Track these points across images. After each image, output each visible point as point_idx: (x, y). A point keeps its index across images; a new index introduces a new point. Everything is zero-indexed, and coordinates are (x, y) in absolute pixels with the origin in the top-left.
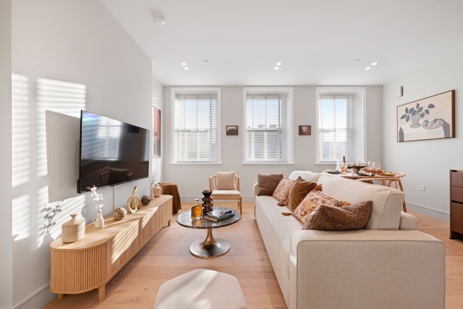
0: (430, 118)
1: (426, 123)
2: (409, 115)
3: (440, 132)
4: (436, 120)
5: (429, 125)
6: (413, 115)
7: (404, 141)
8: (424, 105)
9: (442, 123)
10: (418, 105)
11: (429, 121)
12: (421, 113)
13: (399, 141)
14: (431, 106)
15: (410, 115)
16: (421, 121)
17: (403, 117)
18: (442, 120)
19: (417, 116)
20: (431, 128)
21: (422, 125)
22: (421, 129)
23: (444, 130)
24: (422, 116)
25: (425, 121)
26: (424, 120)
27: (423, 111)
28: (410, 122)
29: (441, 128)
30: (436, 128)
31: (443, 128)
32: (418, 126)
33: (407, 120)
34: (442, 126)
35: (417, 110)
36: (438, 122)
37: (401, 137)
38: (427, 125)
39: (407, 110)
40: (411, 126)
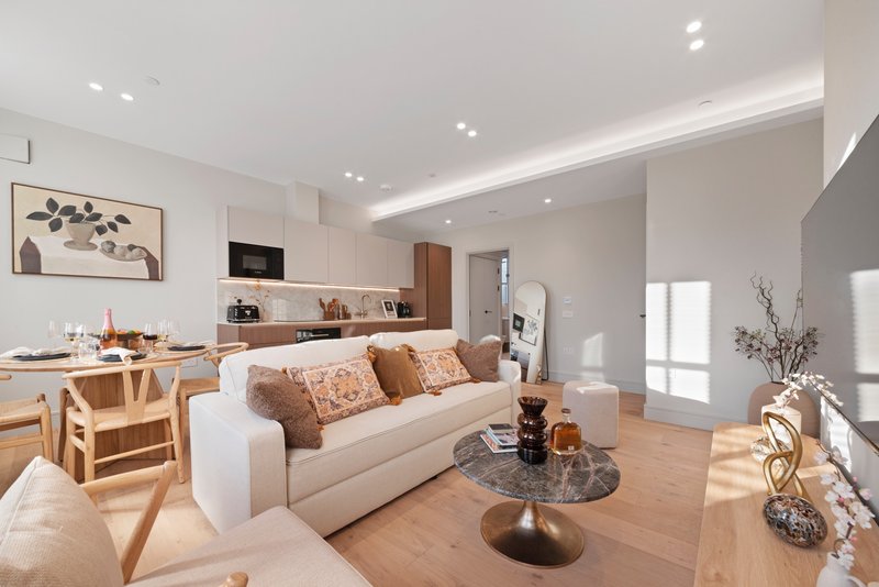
0: (122, 237)
1: (109, 246)
2: (59, 219)
3: (141, 268)
4: (131, 247)
5: (117, 250)
6: (71, 221)
7: (39, 273)
8: (108, 213)
9: (146, 255)
10: (88, 207)
11: (116, 244)
12: (97, 223)
13: (18, 268)
14: (122, 219)
15: (65, 219)
16: (97, 240)
17: (36, 216)
18: (143, 249)
19: (87, 227)
20: (122, 258)
21: (100, 247)
22: (96, 256)
23: (149, 268)
24: (101, 230)
25: (108, 242)
26: (105, 240)
27: (103, 221)
28: (65, 233)
29: (143, 262)
30: (132, 260)
31: (147, 263)
32: (86, 247)
33: (55, 226)
34: (145, 259)
35: (87, 215)
36: (135, 251)
37: (30, 262)
38: (112, 251)
39: (52, 204)
40: (67, 244)
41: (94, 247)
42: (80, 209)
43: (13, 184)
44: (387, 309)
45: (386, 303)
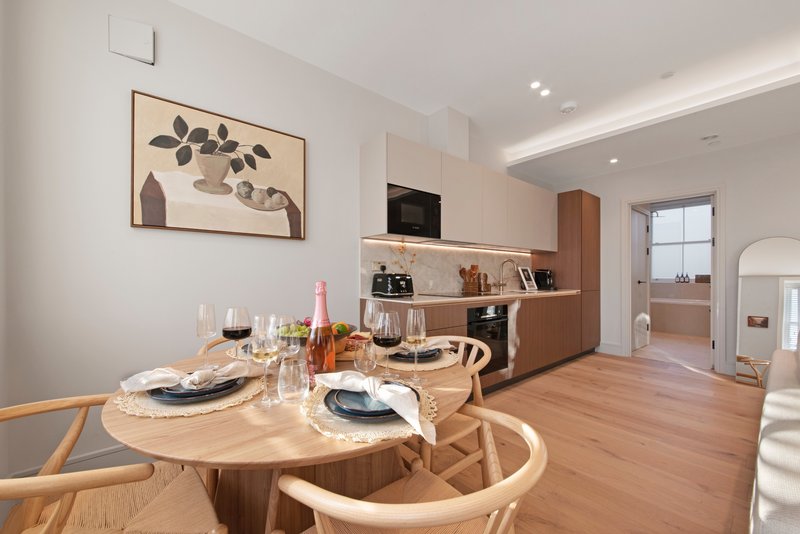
0: (261, 176)
1: (246, 189)
2: (188, 148)
3: (280, 222)
4: (271, 192)
5: (255, 195)
6: (203, 151)
7: (162, 226)
8: (246, 144)
9: (286, 203)
10: (224, 131)
11: (254, 186)
12: (233, 156)
13: (138, 220)
14: (261, 151)
15: (195, 147)
16: (233, 180)
17: (160, 142)
18: (284, 194)
19: (221, 160)
20: (260, 207)
21: (235, 190)
22: (231, 203)
23: (290, 221)
24: (237, 166)
25: (245, 183)
26: (241, 180)
27: (239, 154)
28: (194, 170)
29: (284, 213)
30: (272, 209)
31: (288, 215)
32: (219, 190)
33: (184, 157)
34: (286, 208)
35: (221, 142)
36: (276, 196)
37: (152, 210)
38: (249, 196)
39: (180, 125)
40: (198, 184)
41: (228, 189)
42: (213, 135)
43: (134, 92)
44: (527, 279)
45: (523, 271)
